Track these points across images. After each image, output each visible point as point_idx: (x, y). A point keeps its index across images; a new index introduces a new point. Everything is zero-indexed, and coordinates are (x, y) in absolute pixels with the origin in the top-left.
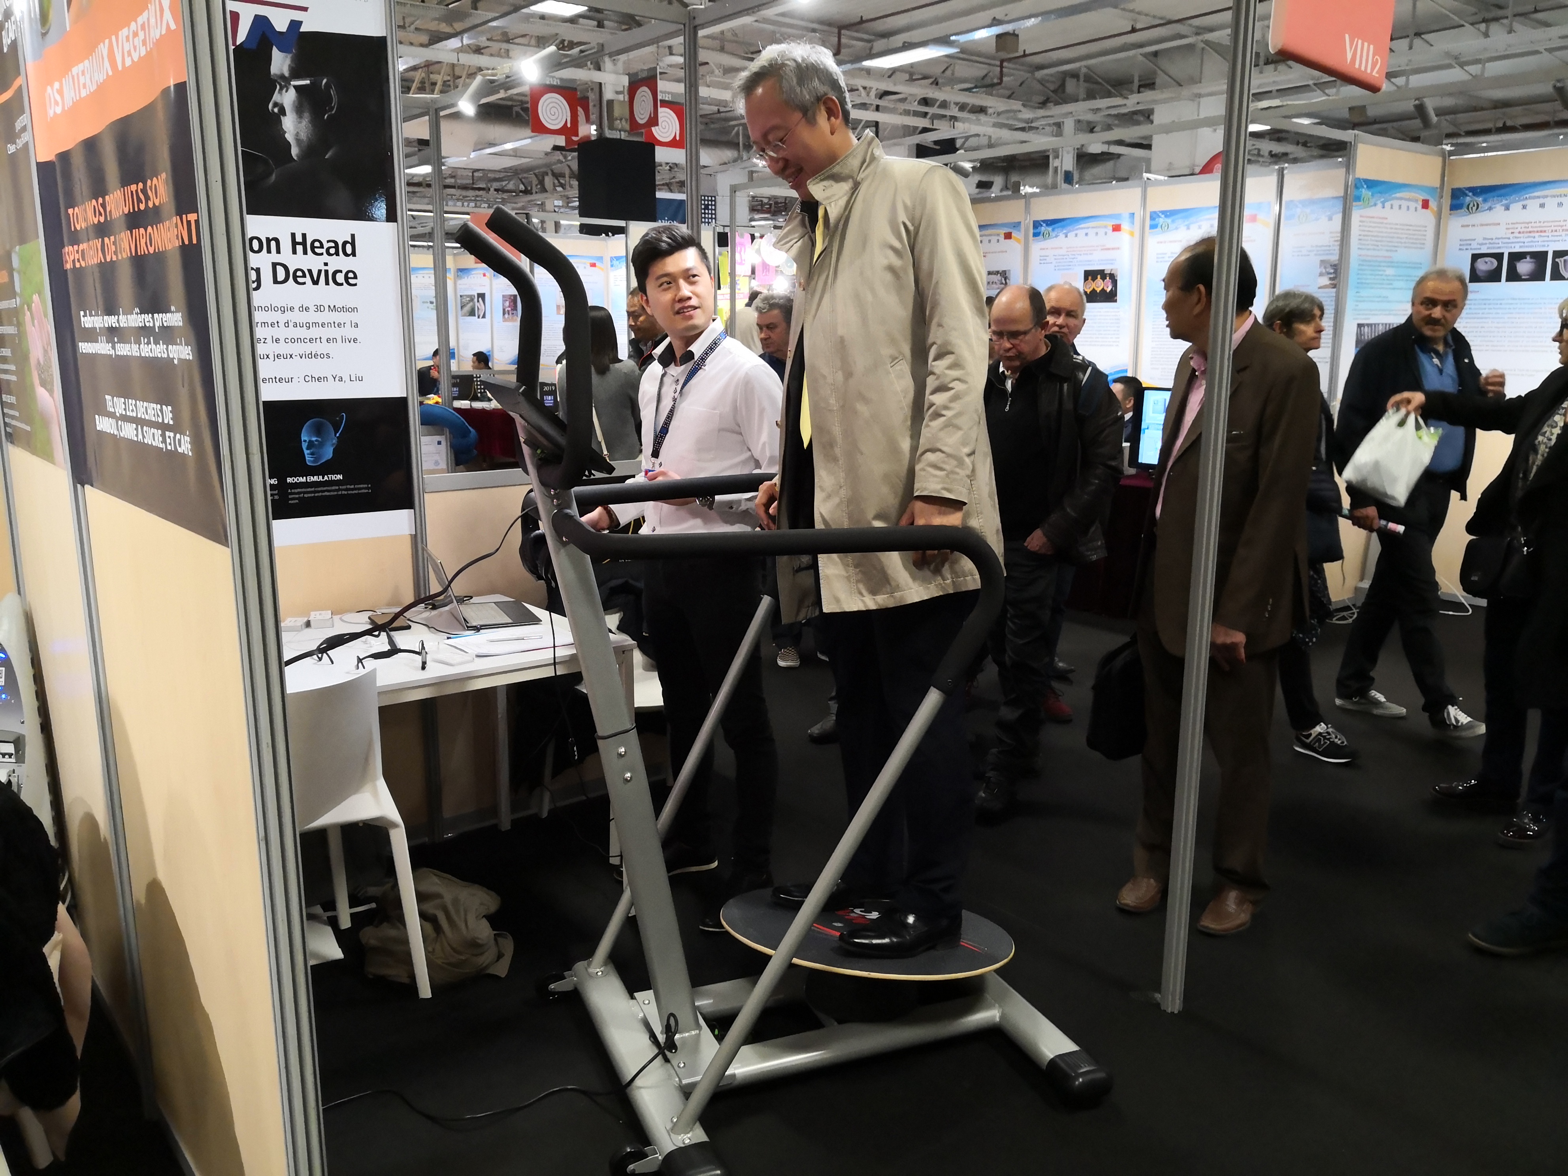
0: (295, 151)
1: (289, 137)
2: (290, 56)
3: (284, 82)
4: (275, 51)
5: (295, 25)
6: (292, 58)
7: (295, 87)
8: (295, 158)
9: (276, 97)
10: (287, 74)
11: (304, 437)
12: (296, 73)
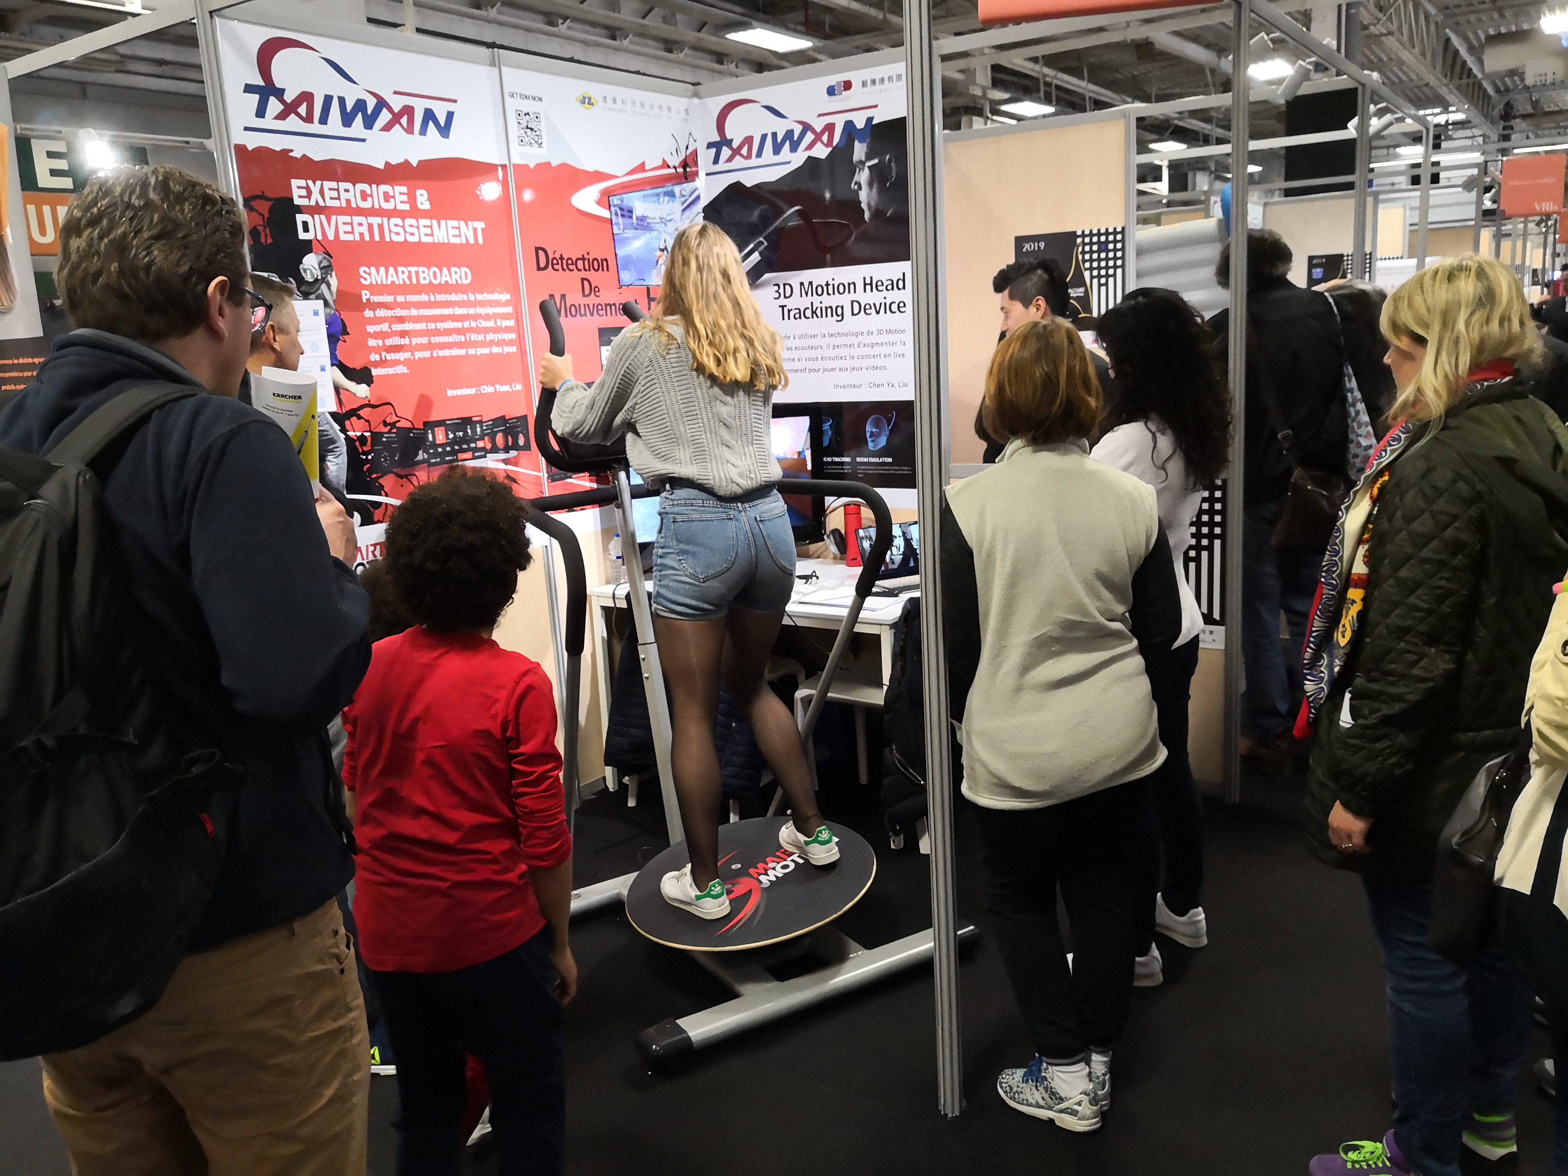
0: (867, 216)
1: (864, 206)
2: (865, 145)
3: (862, 163)
4: (856, 143)
5: (870, 119)
6: (867, 147)
7: (869, 167)
8: (867, 220)
9: (856, 178)
10: (863, 159)
11: (869, 428)
12: (869, 157)
